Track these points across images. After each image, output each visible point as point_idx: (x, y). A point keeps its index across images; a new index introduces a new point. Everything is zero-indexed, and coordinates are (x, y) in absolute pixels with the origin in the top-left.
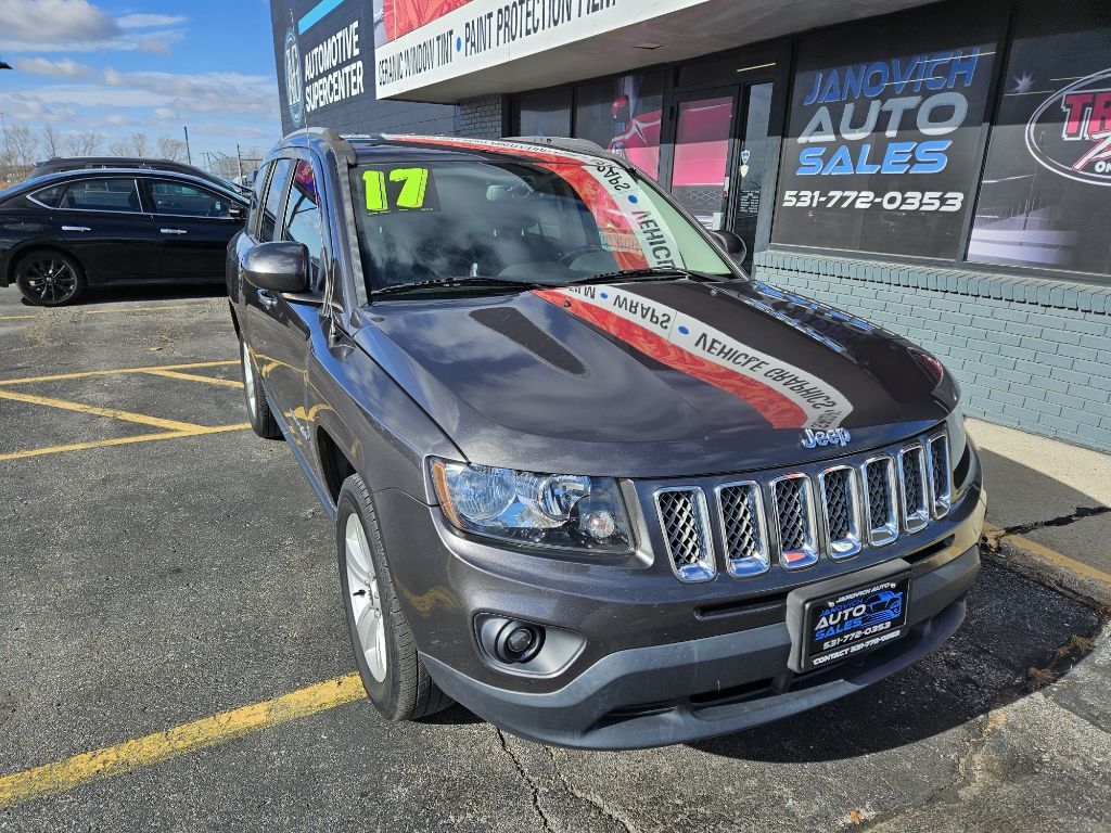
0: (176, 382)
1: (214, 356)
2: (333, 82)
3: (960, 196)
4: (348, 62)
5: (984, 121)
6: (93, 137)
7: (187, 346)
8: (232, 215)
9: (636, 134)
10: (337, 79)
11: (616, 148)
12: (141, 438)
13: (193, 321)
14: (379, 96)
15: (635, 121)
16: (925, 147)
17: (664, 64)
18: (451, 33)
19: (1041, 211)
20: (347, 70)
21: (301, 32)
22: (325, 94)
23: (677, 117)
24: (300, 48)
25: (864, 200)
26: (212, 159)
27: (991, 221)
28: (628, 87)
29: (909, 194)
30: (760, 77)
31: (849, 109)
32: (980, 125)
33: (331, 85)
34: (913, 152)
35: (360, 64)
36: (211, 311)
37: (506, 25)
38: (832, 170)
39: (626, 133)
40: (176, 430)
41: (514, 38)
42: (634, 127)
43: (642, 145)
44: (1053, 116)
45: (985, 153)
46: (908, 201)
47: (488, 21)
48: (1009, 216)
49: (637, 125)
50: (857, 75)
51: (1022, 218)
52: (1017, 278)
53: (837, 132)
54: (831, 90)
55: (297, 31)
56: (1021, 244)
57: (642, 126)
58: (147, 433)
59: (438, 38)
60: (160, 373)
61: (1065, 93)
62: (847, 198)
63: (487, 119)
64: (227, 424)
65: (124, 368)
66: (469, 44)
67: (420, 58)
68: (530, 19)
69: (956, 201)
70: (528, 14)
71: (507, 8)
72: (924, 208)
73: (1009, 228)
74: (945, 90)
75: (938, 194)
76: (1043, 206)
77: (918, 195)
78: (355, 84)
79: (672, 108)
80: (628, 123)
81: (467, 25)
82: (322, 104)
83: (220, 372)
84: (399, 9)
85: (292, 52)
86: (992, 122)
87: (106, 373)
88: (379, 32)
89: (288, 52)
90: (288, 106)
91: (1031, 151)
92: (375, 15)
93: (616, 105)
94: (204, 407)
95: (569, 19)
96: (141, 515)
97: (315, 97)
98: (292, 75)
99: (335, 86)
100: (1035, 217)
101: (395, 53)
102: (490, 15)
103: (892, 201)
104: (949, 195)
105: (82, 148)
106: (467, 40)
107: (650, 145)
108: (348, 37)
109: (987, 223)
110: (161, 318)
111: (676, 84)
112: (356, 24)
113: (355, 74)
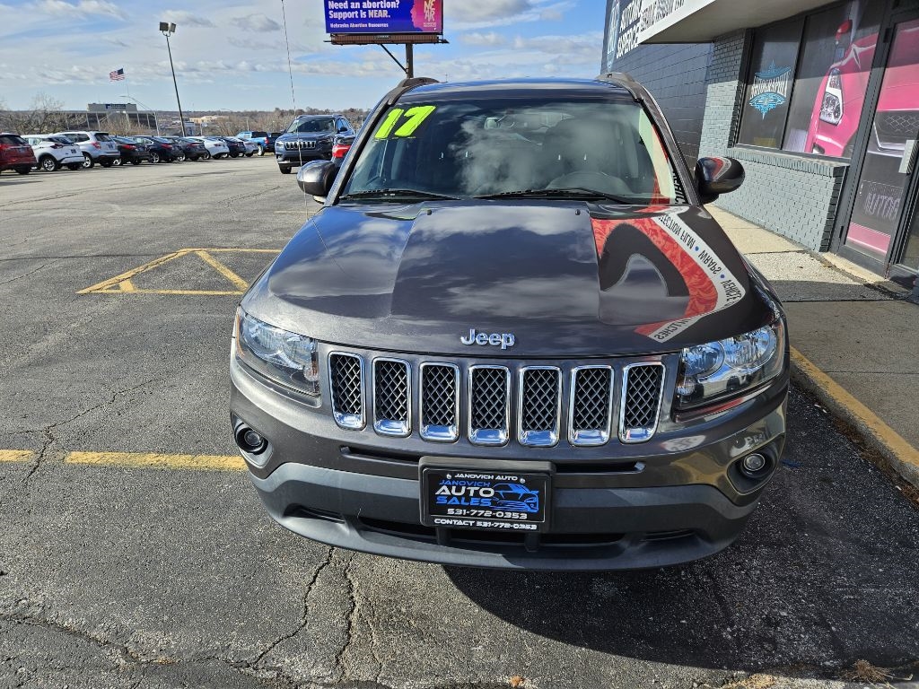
9: (853, 59)
11: (833, 75)
15: (854, 46)
22: (630, 42)
23: (893, 39)
24: (621, 6)
28: (854, 11)
39: (843, 59)
42: (852, 51)
43: (857, 70)
49: (856, 49)
57: (859, 50)
63: (731, 54)
79: (888, 31)
80: (847, 49)
82: (626, 51)
85: (616, 8)
89: (614, 9)
90: (606, 54)
93: (839, 31)
97: (623, 46)
98: (613, 29)
107: (864, 70)
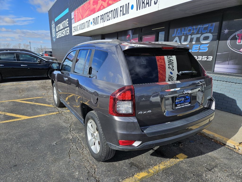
0: (22, 103)
1: (33, 96)
2: (62, 32)
3: (212, 57)
4: (66, 28)
5: (217, 40)
6: (9, 44)
7: (26, 93)
8: (38, 61)
10: (63, 31)
12: (11, 121)
13: (28, 87)
14: (73, 35)
15: (132, 40)
16: (202, 46)
17: (139, 28)
18: (90, 21)
19: (232, 60)
20: (66, 29)
21: (55, 21)
22: (61, 34)
23: (142, 39)
24: (55, 25)
26: (35, 49)
27: (220, 63)
28: (130, 33)
30: (162, 30)
31: (183, 37)
32: (216, 41)
33: (62, 33)
34: (199, 47)
35: (68, 28)
36: (33, 84)
37: (103, 19)
40: (21, 118)
41: (104, 21)
44: (234, 38)
45: (218, 47)
46: (199, 58)
47: (98, 18)
48: (224, 62)
50: (185, 29)
51: (228, 62)
52: (227, 76)
53: (180, 42)
54: (179, 33)
55: (54, 21)
56: (228, 68)
57: (134, 41)
58: (13, 119)
59: (87, 22)
60: (18, 101)
61: (237, 33)
64: (34, 115)
65: (9, 100)
66: (94, 23)
67: (82, 26)
68: (108, 17)
69: (211, 58)
70: (108, 16)
71: (103, 15)
72: (203, 60)
73: (224, 65)
74: (207, 33)
75: (206, 57)
76: (233, 59)
77: (201, 57)
78: (67, 32)
79: (141, 37)
80: (130, 41)
81: (93, 19)
82: (60, 37)
83: (34, 101)
84: (77, 16)
85: (53, 25)
86: (219, 40)
87: (4, 101)
88: (73, 21)
89: (52, 26)
90: (52, 37)
91: (229, 46)
92: (72, 17)
93: (127, 37)
94: (29, 110)
95: (118, 17)
96: (7, 146)
97: (58, 35)
98: (53, 30)
99: (63, 33)
100: (230, 62)
101: (77, 25)
102: (99, 17)
104: (209, 57)
105: (6, 46)
106: (93, 22)
108: (66, 22)
109: (218, 63)
110: (20, 86)
111: (141, 32)
112: (68, 20)
113: (67, 30)
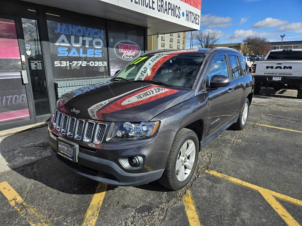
3: (106, 63)
5: (106, 46)
16: (96, 51)
25: (84, 64)
27: (112, 67)
29: (95, 62)
34: (94, 52)
38: (71, 55)
44: (117, 47)
46: (96, 64)
50: (72, 27)
53: (70, 43)
54: (65, 30)
61: (118, 43)
62: (79, 63)
72: (99, 65)
74: (97, 38)
75: (102, 62)
77: (98, 62)
86: (108, 47)
91: (115, 53)
103: (92, 64)
104: (104, 62)
